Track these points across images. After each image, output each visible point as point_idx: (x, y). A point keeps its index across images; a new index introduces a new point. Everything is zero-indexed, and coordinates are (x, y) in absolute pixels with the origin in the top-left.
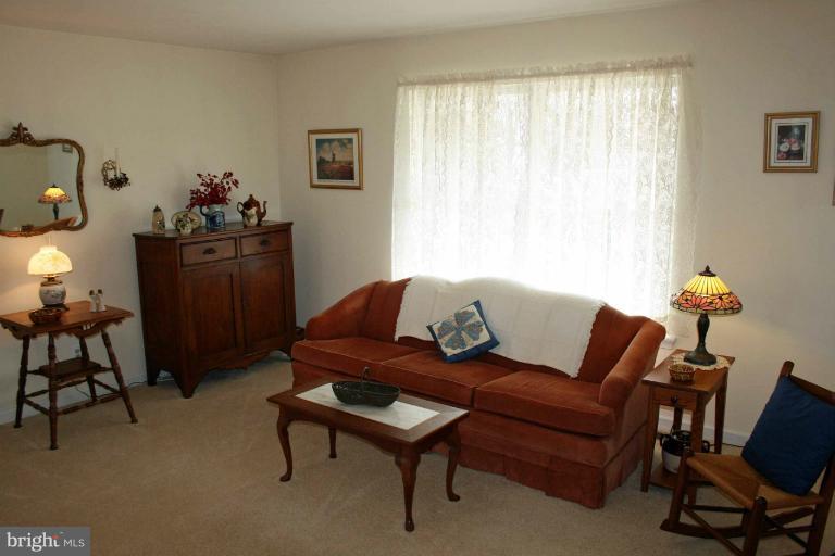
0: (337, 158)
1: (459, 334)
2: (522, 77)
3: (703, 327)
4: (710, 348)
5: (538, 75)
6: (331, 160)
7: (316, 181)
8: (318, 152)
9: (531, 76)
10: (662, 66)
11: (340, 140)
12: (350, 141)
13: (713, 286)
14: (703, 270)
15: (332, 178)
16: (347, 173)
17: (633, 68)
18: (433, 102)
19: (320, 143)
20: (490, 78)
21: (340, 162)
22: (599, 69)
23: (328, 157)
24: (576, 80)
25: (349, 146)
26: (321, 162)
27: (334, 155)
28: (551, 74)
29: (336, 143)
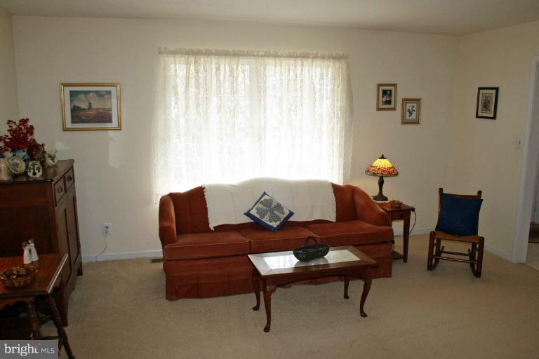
0: (94, 106)
1: (272, 213)
2: (258, 56)
3: (381, 184)
4: (384, 194)
5: (268, 55)
6: (87, 108)
7: (69, 125)
8: (71, 101)
9: (264, 56)
10: (337, 58)
11: (96, 92)
12: (109, 93)
13: (384, 164)
14: (381, 156)
15: (88, 122)
16: (105, 117)
17: (323, 57)
18: (192, 67)
19: (73, 94)
20: (237, 55)
21: (97, 109)
22: (305, 56)
23: (84, 105)
24: (292, 61)
25: (107, 96)
26: (75, 110)
27: (90, 104)
28: (276, 56)
29: (91, 95)
